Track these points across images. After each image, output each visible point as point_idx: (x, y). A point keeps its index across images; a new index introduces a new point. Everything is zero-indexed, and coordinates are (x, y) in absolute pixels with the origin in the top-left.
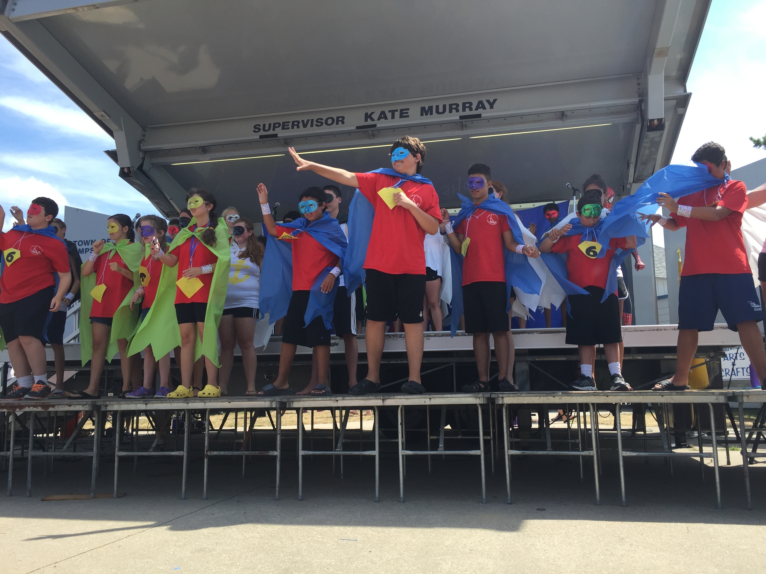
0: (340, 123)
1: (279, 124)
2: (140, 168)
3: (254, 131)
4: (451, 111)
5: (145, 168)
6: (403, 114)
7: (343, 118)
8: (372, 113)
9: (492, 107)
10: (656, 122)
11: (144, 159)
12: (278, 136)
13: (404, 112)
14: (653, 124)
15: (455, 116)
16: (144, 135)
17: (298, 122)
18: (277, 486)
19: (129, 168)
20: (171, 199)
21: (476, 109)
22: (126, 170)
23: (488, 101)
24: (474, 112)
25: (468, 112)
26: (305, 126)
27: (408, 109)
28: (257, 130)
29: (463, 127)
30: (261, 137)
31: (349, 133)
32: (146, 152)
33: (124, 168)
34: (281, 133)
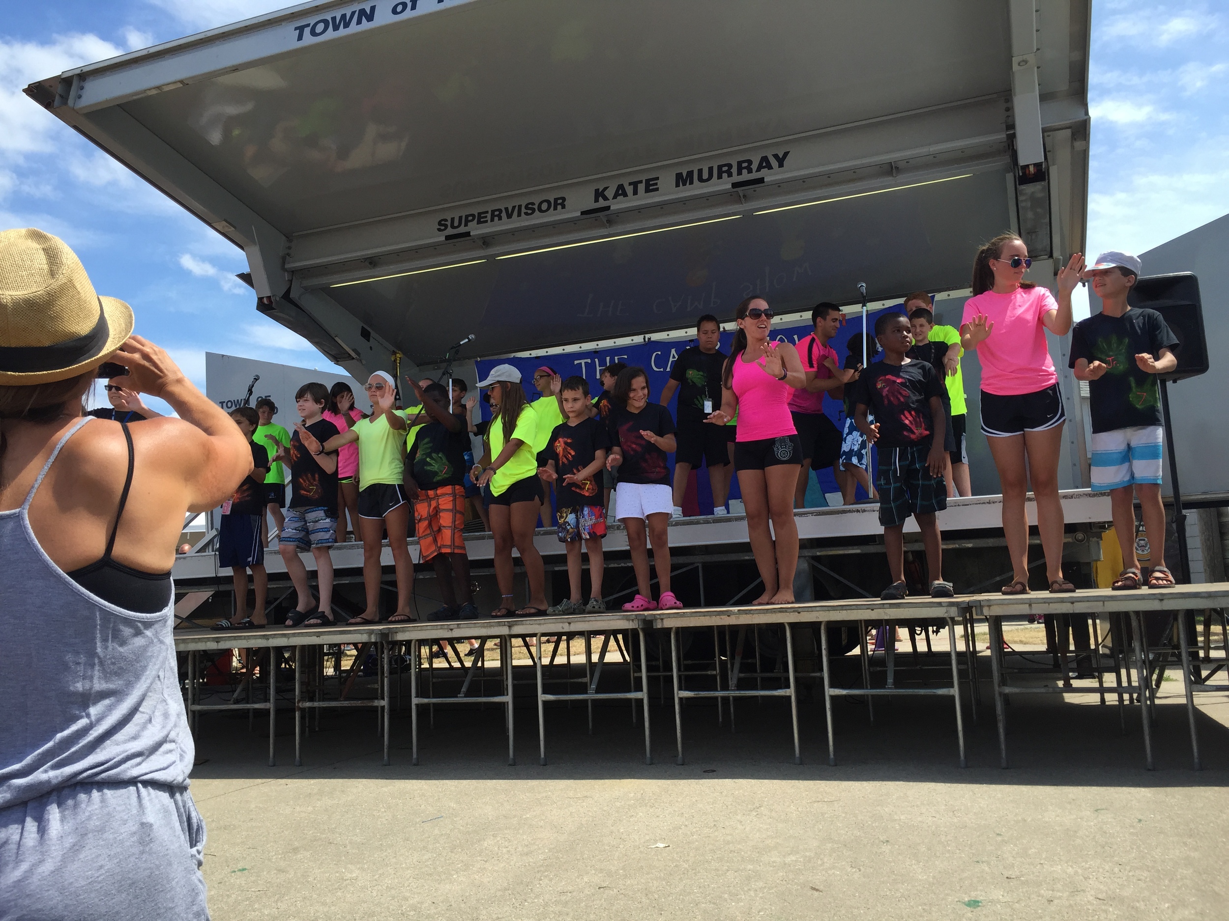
0: (559, 207)
1: (473, 216)
2: (286, 296)
3: (439, 230)
4: (720, 177)
5: (292, 295)
6: (651, 186)
7: (564, 199)
8: (606, 188)
9: (781, 165)
10: (1032, 169)
11: (291, 281)
12: (471, 234)
13: (651, 183)
14: (1027, 172)
15: (725, 184)
16: (290, 248)
17: (500, 211)
18: (385, 747)
19: (269, 297)
20: (336, 336)
21: (758, 170)
22: (265, 301)
23: (776, 156)
24: (754, 175)
25: (745, 176)
26: (509, 216)
27: (657, 178)
28: (443, 228)
29: (739, 200)
30: (448, 238)
31: (573, 221)
32: (293, 272)
33: (263, 297)
34: (476, 230)
